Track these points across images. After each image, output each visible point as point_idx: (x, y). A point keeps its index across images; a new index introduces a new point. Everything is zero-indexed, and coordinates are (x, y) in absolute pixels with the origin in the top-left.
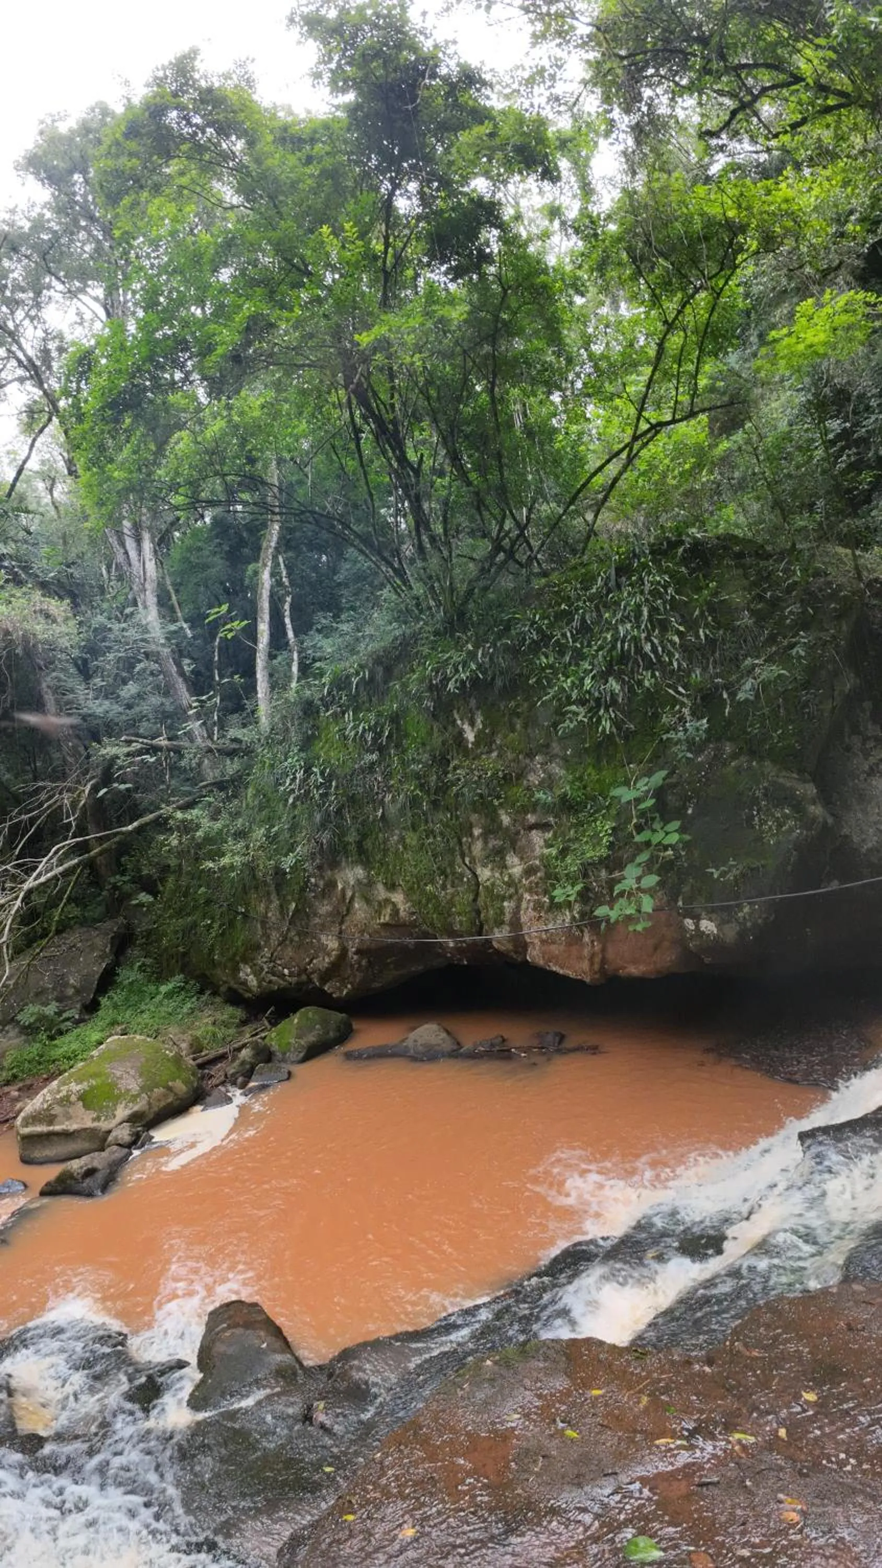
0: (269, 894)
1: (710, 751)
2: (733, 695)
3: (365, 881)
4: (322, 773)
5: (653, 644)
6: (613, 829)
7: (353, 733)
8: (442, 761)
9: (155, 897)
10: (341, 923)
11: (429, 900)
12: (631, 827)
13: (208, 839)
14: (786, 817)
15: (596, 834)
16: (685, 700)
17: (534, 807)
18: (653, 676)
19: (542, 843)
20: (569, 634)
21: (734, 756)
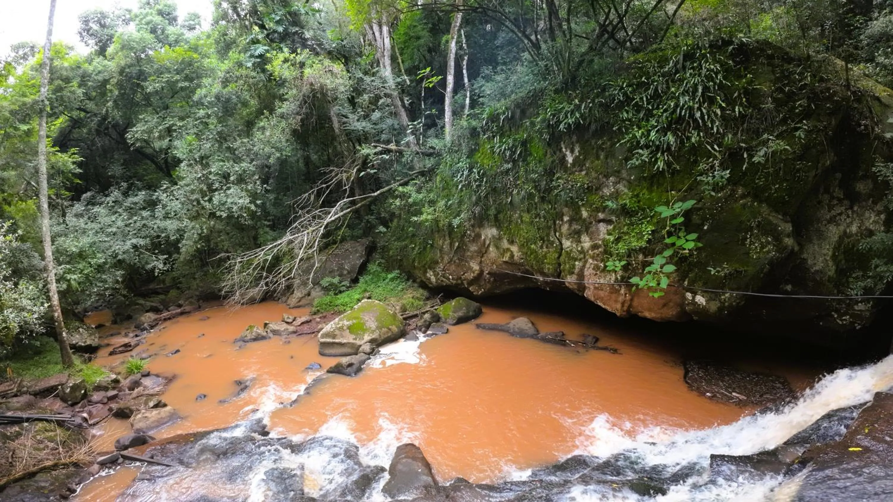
0: (445, 236)
1: (727, 191)
2: (751, 156)
3: (497, 237)
4: (479, 173)
5: (702, 113)
6: (653, 231)
7: (498, 150)
8: (550, 173)
9: (387, 229)
10: (482, 257)
11: (531, 254)
12: (664, 232)
13: (415, 203)
14: (768, 243)
15: (641, 232)
16: (717, 154)
17: (604, 209)
18: (698, 135)
19: (605, 231)
20: (645, 99)
21: (743, 196)
